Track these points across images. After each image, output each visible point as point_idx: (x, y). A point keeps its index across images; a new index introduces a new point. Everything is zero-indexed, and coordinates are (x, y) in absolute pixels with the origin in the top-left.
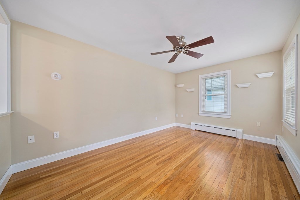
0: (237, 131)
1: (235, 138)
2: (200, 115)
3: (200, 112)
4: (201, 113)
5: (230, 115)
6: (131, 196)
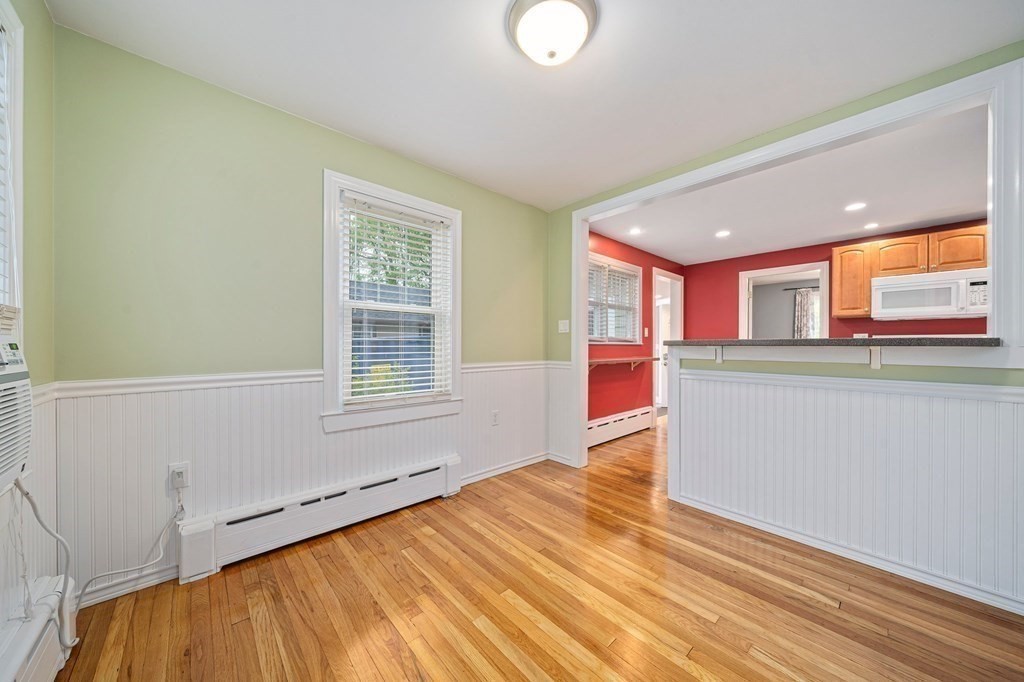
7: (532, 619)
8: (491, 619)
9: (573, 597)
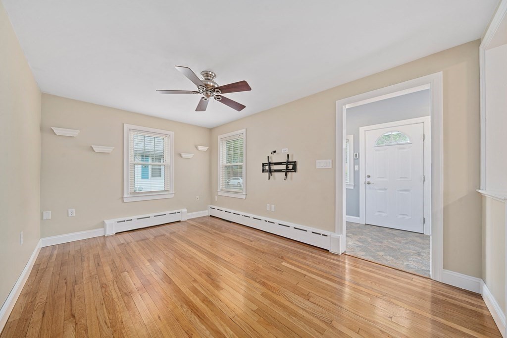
0: (183, 211)
1: (180, 221)
2: (125, 200)
3: (125, 196)
4: (128, 196)
5: (173, 193)
6: (293, 317)
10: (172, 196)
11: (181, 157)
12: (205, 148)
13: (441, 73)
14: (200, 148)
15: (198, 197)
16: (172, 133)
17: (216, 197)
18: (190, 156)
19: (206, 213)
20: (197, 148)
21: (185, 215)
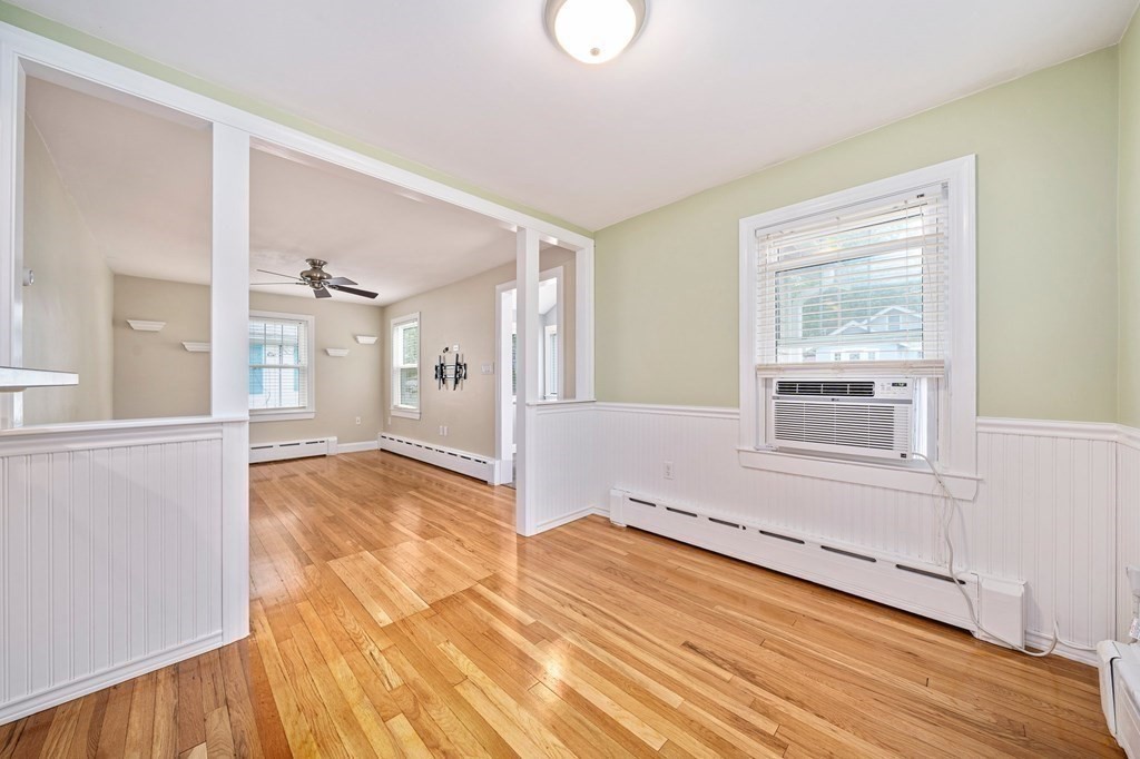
0: (330, 440)
1: (324, 455)
5: (314, 411)
7: (617, 707)
8: (665, 705)
9: (564, 742)
10: (312, 416)
11: (327, 354)
12: (372, 340)
13: (562, 267)
14: (361, 339)
15: (358, 418)
16: (311, 319)
17: (390, 419)
18: (343, 353)
19: (375, 445)
20: (356, 339)
21: (332, 445)
